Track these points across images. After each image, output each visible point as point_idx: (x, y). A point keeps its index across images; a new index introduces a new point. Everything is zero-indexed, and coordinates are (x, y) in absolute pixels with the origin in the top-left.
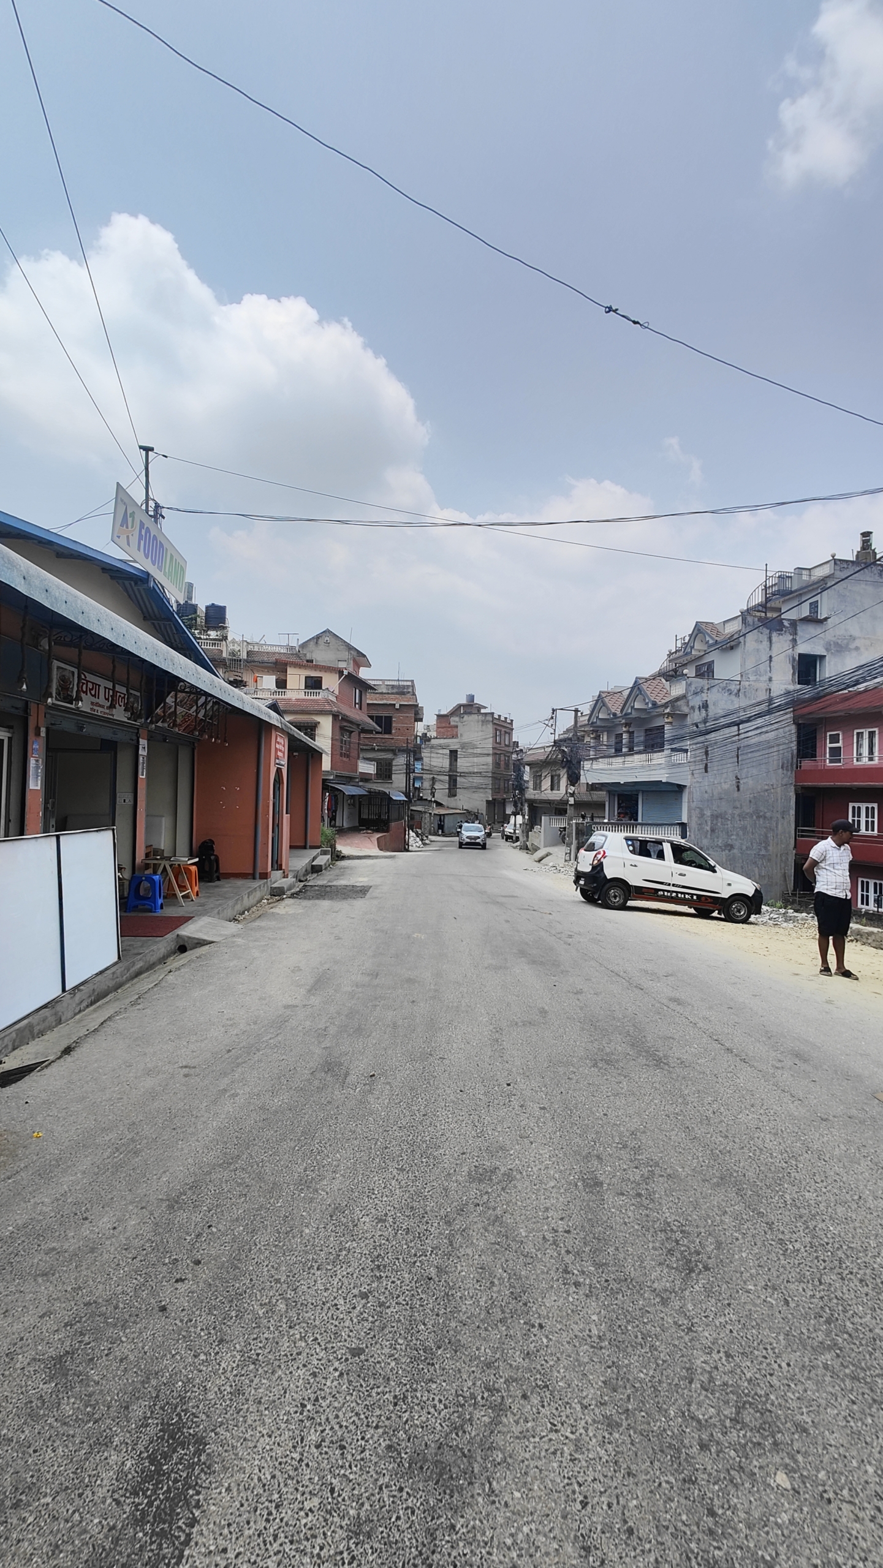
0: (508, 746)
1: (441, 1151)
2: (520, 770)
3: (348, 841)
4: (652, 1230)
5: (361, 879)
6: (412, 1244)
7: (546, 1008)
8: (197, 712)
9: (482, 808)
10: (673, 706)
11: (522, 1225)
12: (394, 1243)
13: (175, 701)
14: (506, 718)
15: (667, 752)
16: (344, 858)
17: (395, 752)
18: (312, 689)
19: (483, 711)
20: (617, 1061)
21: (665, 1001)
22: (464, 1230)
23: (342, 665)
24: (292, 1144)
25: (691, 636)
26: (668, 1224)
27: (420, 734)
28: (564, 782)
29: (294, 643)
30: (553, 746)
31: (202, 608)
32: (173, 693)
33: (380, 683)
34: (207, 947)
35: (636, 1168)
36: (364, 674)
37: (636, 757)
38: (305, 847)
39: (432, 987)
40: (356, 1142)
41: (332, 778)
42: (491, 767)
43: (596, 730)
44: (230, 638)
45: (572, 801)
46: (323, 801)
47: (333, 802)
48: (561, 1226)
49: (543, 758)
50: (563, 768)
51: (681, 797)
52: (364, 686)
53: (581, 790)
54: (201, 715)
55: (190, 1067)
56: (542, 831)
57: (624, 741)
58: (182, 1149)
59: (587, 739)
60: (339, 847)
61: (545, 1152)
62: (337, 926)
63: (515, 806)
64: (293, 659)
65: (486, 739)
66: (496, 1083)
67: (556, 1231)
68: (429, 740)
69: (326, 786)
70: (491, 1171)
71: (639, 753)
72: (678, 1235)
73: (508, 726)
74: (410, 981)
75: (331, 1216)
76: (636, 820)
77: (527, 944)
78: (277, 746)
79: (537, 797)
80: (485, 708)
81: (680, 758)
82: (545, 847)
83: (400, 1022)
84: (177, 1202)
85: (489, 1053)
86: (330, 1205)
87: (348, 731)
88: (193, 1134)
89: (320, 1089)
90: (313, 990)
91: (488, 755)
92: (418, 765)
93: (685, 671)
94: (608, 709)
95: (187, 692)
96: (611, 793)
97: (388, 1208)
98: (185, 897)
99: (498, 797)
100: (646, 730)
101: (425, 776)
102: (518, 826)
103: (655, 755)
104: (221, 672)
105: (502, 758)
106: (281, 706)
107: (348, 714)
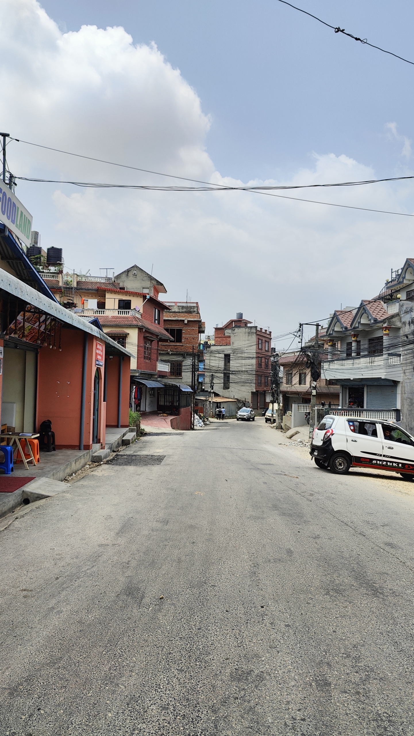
0: (268, 351)
1: (211, 657)
2: (276, 369)
3: (149, 422)
4: (367, 720)
5: (158, 451)
6: (187, 727)
7: (292, 549)
8: (40, 327)
9: (248, 397)
10: (389, 322)
11: (270, 714)
12: (174, 725)
13: (24, 319)
14: (266, 330)
15: (385, 356)
16: (146, 434)
17: (184, 355)
18: (124, 309)
19: (249, 325)
20: (345, 590)
21: (382, 545)
22: (226, 717)
23: (146, 291)
24: (101, 649)
25: (403, 269)
26: (379, 715)
27: (202, 342)
28: (308, 378)
29: (110, 275)
30: (300, 351)
31: (45, 249)
32: (22, 313)
33: (174, 304)
34: (44, 500)
35: (357, 672)
36: (162, 298)
37: (362, 360)
38: (117, 426)
39: (208, 532)
40: (148, 649)
41: (137, 375)
42: (255, 367)
43: (333, 340)
44: (64, 272)
45: (314, 392)
46: (131, 392)
47: (139, 393)
48: (299, 715)
49: (293, 360)
50: (308, 368)
51: (396, 390)
52: (162, 307)
53: (321, 384)
54: (42, 329)
55: (28, 590)
56: (293, 415)
57: (353, 348)
58: (21, 652)
59: (326, 346)
60: (142, 427)
61: (288, 659)
62: (139, 485)
63: (273, 396)
64: (110, 287)
65: (251, 346)
66: (253, 605)
67: (295, 719)
68: (209, 346)
69: (133, 381)
70: (248, 673)
71: (364, 356)
72: (386, 724)
73: (267, 336)
74: (191, 527)
75: (128, 704)
76: (363, 407)
77: (279, 500)
78: (97, 351)
79: (289, 390)
80: (251, 323)
81: (395, 360)
82: (295, 427)
83: (183, 558)
84: (16, 691)
85: (248, 583)
86: (127, 696)
87: (149, 340)
88: (29, 640)
89: (122, 608)
90: (120, 533)
91: (253, 358)
92: (201, 366)
93: (399, 296)
94: (341, 324)
95: (32, 312)
96: (343, 387)
97: (170, 699)
98: (30, 463)
99: (261, 389)
100: (370, 340)
101: (206, 374)
102: (275, 411)
103: (377, 359)
104: (57, 297)
105: (263, 360)
106: (101, 322)
107: (150, 327)
